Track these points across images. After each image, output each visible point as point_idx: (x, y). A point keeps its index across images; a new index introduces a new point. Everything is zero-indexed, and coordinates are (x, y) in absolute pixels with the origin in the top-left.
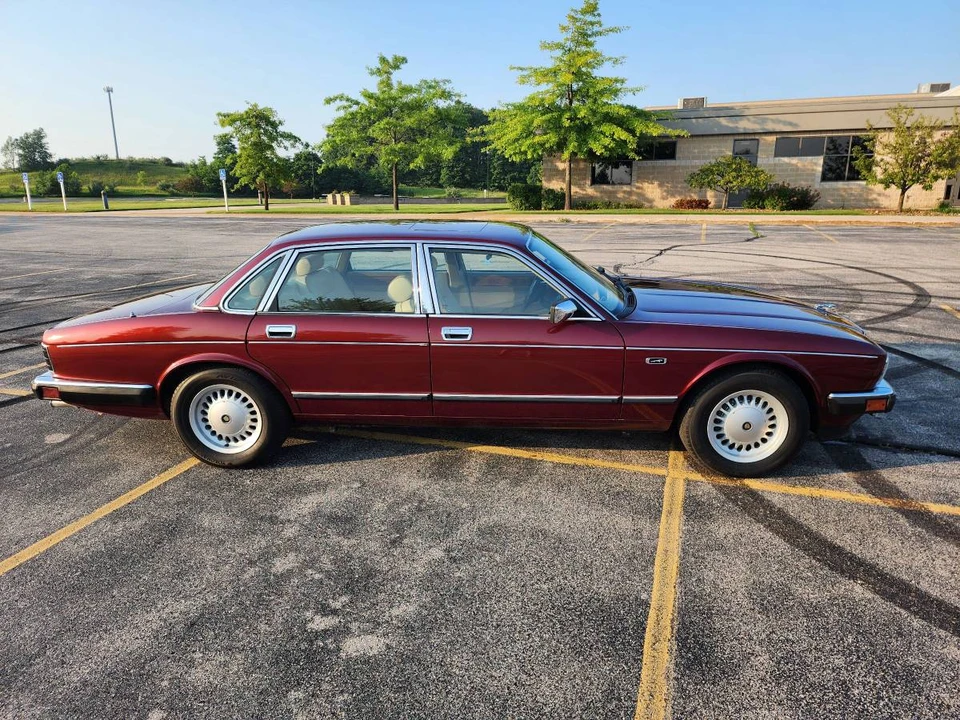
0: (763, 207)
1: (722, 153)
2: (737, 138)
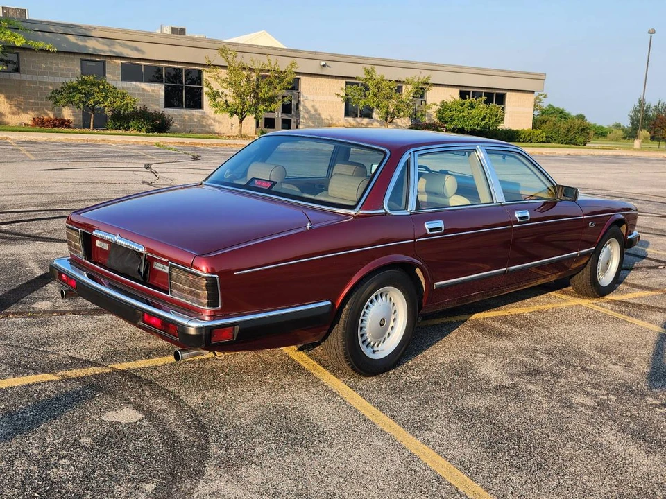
0: (128, 129)
1: (71, 72)
2: (83, 57)
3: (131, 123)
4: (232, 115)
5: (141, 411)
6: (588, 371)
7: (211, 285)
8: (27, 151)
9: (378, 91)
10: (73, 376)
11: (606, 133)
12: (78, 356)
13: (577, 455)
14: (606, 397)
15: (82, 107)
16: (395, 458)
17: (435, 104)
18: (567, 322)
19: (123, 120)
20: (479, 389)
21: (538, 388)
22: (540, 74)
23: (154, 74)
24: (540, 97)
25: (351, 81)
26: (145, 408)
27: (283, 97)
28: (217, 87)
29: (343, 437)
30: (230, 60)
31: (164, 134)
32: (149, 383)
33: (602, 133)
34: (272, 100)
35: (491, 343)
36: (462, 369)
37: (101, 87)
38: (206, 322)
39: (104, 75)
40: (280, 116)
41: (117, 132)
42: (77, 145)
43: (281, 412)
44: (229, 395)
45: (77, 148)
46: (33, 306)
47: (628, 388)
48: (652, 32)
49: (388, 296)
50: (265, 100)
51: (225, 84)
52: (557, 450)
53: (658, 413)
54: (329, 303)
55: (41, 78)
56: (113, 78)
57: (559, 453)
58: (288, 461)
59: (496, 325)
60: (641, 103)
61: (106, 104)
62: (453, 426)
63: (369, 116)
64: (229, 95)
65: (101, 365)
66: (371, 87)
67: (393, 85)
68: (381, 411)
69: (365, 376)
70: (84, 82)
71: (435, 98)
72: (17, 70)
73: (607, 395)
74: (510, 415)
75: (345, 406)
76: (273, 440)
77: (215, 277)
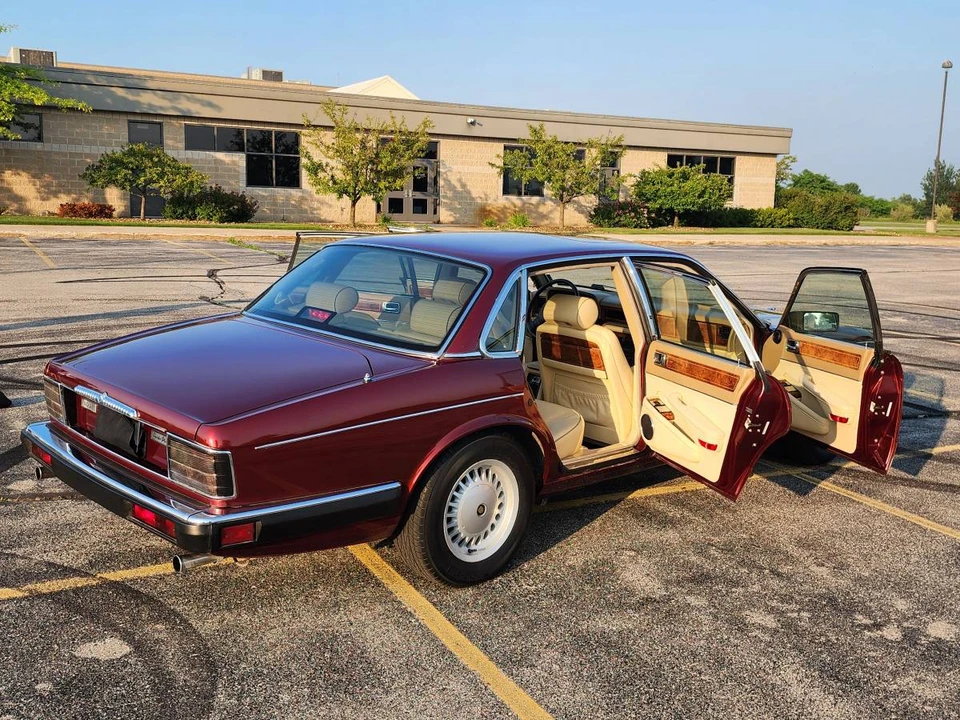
0: (193, 217)
1: (113, 138)
2: (132, 118)
3: (198, 210)
4: (340, 196)
5: (130, 643)
6: (779, 575)
7: (221, 465)
8: (46, 254)
9: (550, 158)
10: (45, 591)
11: (889, 209)
12: (58, 561)
13: (735, 701)
14: (796, 615)
15: (128, 188)
16: (474, 709)
17: (631, 176)
18: (764, 501)
19: (186, 205)
20: (616, 604)
21: (702, 602)
22: (783, 130)
23: (233, 139)
24: (787, 161)
25: (511, 145)
26: (137, 638)
27: (415, 168)
28: (318, 156)
29: (407, 678)
30: (338, 119)
31: (245, 224)
32: (150, 600)
33: (881, 210)
34: (398, 173)
35: (649, 534)
36: (597, 575)
37: (156, 159)
38: (217, 516)
39: (162, 143)
40: (410, 195)
41: (179, 222)
42: (118, 244)
43: (327, 642)
44: (259, 617)
45: (116, 248)
46: (9, 487)
47: (832, 601)
48: (948, 66)
49: (490, 472)
50: (387, 174)
51: (331, 153)
52: (708, 695)
53: (865, 638)
54: (398, 485)
55: (72, 149)
56: (174, 146)
57: (711, 699)
58: (322, 714)
59: (661, 506)
60: (939, 166)
61: (162, 183)
62: (567, 660)
63: (539, 193)
64: (337, 168)
65: (87, 575)
66: (539, 153)
67: (570, 149)
68: (470, 638)
69: (457, 587)
70: (132, 153)
71: (633, 166)
72: (40, 138)
73: (799, 611)
74: (650, 642)
75: (420, 632)
76: (307, 683)
77: (227, 454)
